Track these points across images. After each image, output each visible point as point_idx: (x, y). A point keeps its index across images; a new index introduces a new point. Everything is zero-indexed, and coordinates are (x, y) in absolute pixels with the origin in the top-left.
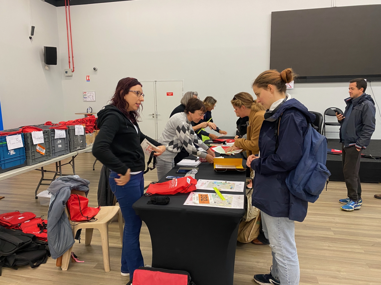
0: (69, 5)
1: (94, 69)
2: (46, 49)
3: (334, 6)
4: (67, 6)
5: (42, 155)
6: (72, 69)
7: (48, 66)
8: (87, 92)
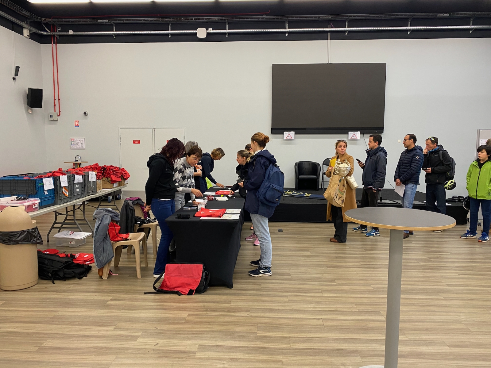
0: (57, 43)
1: (85, 114)
2: (31, 91)
3: (329, 63)
4: (54, 44)
5: (66, 196)
6: (57, 113)
7: (31, 110)
8: (75, 139)
